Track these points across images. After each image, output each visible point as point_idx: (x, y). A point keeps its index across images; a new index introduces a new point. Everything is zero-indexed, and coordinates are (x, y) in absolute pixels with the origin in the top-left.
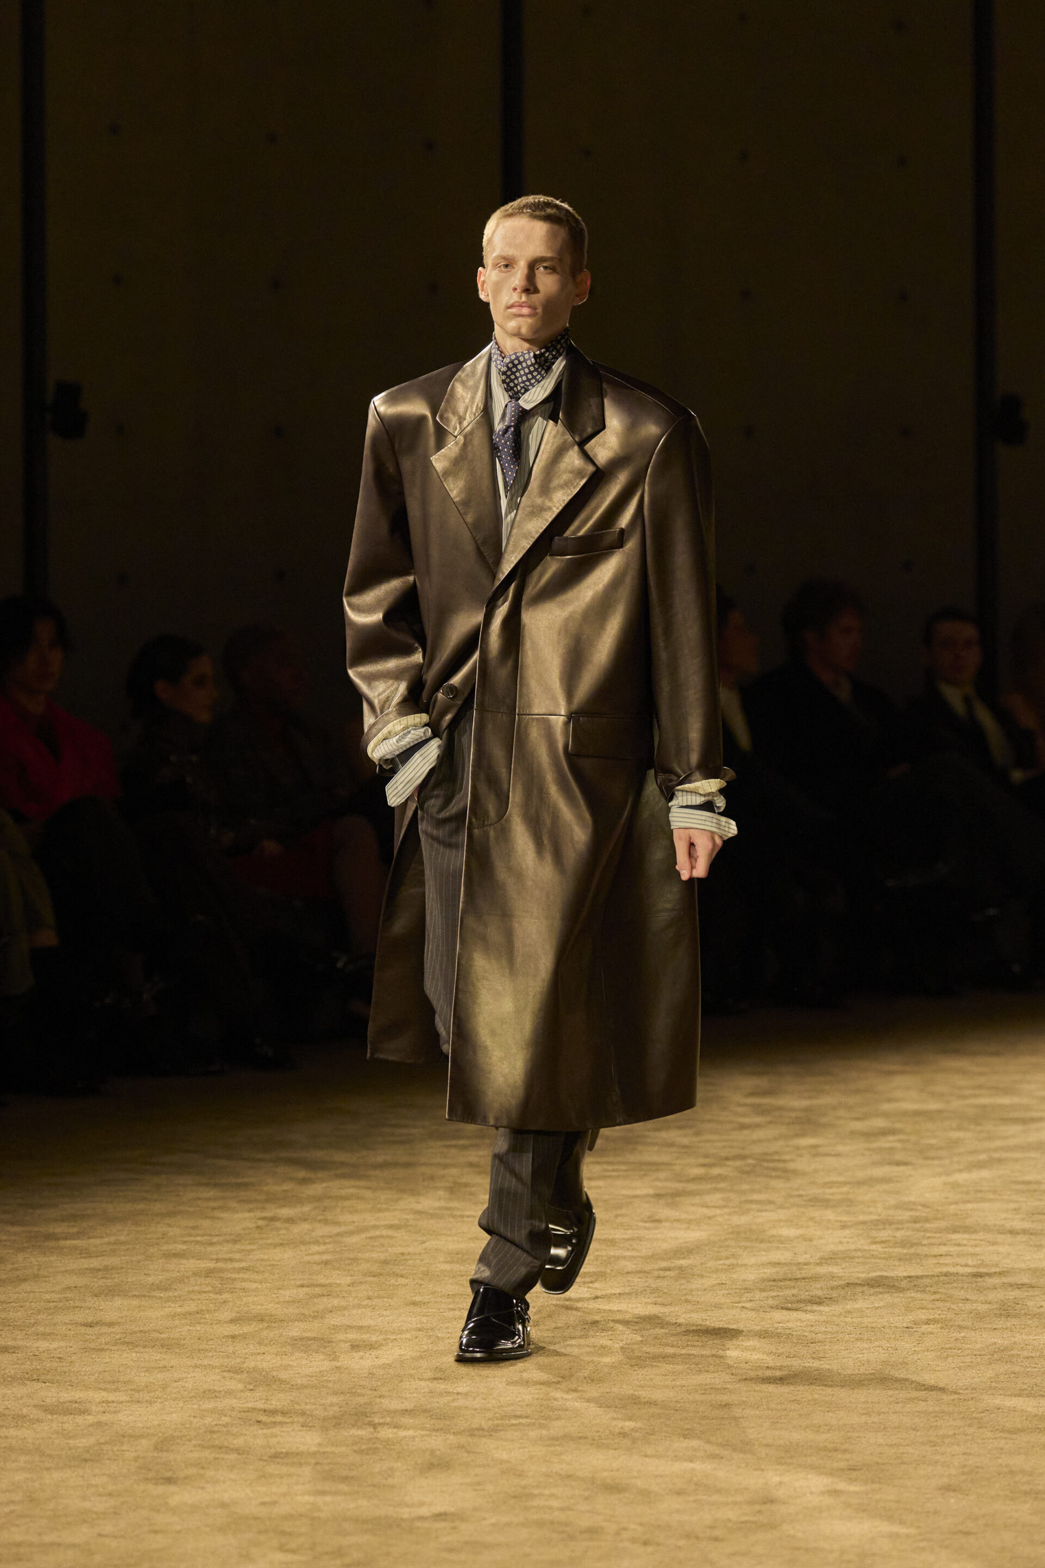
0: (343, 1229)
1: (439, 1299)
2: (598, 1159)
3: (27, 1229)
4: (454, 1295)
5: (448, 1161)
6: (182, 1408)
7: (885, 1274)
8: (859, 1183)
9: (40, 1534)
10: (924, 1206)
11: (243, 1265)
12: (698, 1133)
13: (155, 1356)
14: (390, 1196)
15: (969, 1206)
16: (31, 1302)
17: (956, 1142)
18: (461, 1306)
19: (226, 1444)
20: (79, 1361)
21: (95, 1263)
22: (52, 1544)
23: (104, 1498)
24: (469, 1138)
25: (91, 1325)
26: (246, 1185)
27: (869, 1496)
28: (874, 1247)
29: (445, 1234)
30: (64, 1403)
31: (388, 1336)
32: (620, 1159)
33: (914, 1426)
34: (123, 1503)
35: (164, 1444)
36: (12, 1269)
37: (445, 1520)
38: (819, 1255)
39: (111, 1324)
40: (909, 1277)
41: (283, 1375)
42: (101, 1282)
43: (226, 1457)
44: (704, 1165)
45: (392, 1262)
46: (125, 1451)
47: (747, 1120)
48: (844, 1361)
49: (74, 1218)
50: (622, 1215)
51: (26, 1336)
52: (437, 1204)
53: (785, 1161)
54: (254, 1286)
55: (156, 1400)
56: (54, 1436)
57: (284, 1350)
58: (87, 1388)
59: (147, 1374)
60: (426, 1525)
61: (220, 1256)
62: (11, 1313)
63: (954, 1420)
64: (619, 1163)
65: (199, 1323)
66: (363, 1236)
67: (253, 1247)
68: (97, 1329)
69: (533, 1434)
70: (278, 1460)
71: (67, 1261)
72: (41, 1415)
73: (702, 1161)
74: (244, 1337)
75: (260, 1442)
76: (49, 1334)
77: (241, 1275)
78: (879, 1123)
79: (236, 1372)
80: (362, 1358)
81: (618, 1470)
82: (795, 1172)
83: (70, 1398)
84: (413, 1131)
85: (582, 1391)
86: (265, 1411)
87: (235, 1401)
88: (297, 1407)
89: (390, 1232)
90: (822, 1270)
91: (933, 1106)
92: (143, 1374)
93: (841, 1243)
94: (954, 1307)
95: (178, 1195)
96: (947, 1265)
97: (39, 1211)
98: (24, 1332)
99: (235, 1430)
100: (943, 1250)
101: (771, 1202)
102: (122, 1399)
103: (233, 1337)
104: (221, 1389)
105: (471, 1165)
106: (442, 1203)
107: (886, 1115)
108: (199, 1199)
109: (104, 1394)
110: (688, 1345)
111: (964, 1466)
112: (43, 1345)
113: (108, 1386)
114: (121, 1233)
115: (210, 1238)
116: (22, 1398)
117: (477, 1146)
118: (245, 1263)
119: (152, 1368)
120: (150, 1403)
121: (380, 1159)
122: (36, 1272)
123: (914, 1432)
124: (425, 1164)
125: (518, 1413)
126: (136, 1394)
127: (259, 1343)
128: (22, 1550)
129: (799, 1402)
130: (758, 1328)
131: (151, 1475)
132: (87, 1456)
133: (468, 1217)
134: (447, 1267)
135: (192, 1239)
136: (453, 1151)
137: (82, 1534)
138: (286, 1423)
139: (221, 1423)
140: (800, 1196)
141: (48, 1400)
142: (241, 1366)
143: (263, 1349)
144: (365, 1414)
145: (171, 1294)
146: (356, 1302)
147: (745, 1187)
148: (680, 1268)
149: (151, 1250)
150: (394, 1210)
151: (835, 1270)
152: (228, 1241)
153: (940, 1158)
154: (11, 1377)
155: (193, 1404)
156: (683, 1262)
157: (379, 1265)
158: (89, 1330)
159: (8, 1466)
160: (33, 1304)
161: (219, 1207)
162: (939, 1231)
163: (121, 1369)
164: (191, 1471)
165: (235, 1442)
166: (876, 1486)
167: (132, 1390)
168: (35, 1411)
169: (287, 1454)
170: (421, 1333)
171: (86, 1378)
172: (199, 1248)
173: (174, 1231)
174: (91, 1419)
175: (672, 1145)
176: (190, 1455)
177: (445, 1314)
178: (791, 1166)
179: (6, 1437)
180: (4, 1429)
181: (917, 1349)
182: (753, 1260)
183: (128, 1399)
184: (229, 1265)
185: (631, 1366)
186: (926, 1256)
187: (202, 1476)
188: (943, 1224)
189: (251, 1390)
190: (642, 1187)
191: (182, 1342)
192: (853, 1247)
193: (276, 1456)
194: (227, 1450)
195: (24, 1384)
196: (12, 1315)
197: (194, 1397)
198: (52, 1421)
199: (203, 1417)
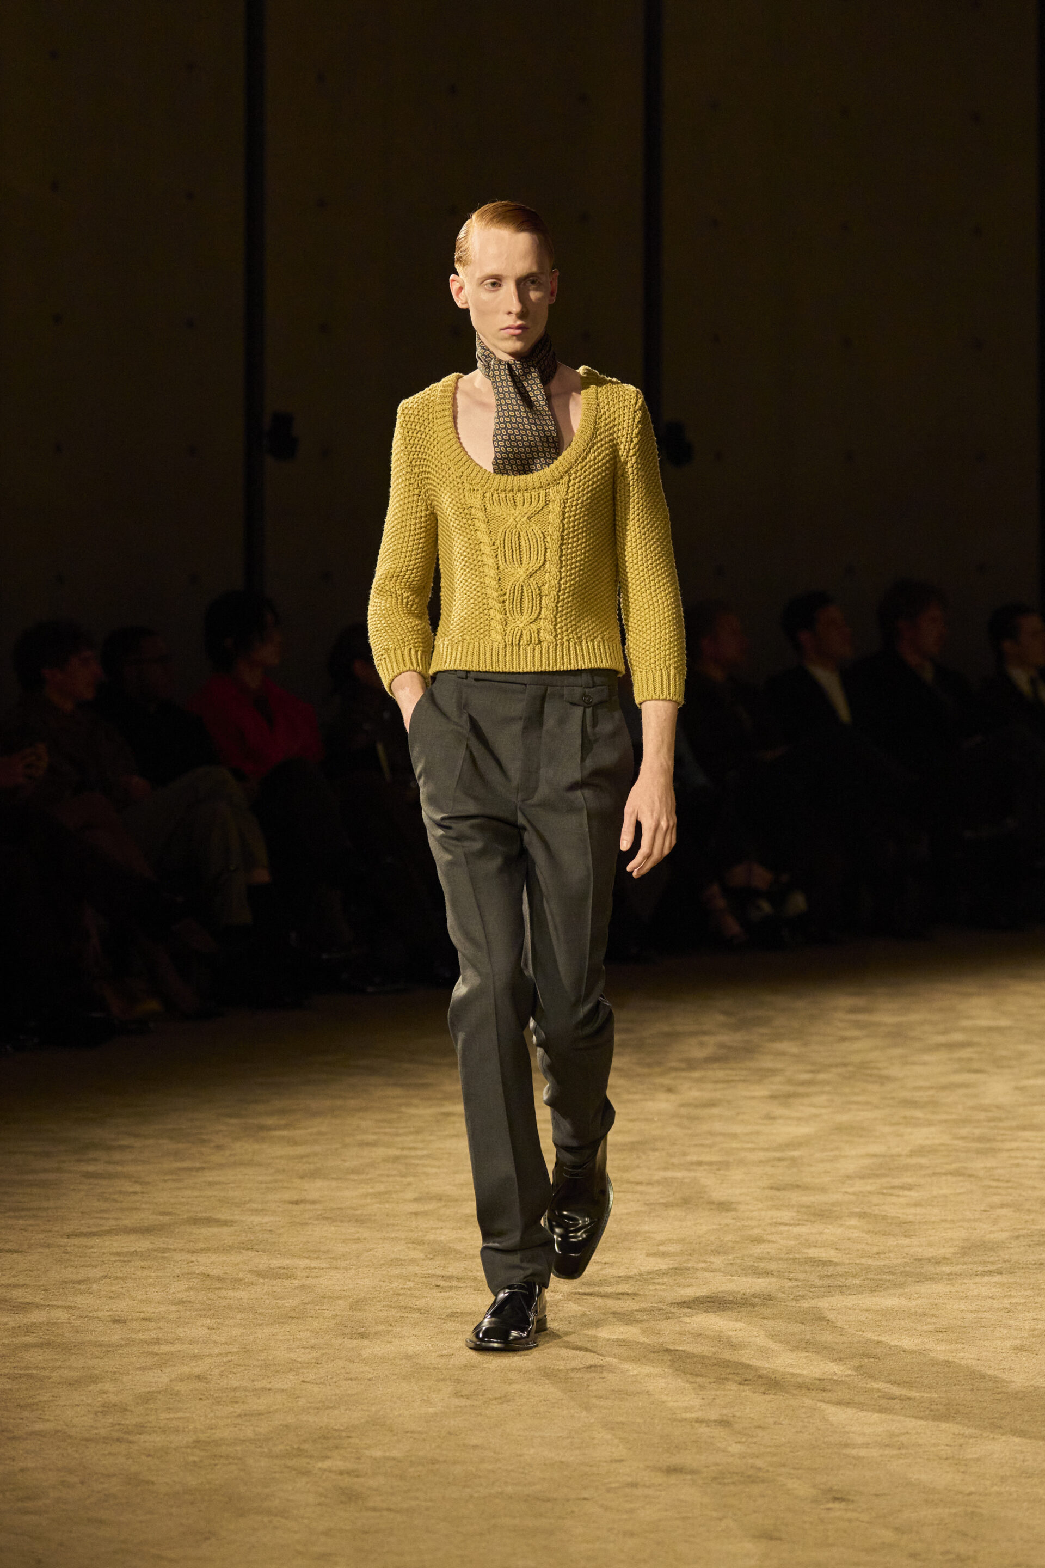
6: (373, 1274)
7: (965, 1165)
8: (944, 1088)
9: (253, 1381)
10: (998, 1107)
11: (425, 1152)
12: (806, 1045)
13: (351, 1230)
15: (1036, 1108)
16: (247, 1183)
17: (1022, 1055)
19: (410, 1304)
20: (287, 1233)
21: (301, 1150)
22: (263, 1389)
23: (307, 1351)
25: (297, 1203)
26: (425, 1086)
27: (954, 1354)
28: (956, 1142)
30: (274, 1269)
33: (991, 1295)
34: (323, 1355)
35: (357, 1305)
36: (230, 1155)
37: (595, 1372)
38: (909, 1148)
39: (314, 1202)
40: (986, 1168)
41: (459, 1247)
42: (306, 1167)
43: (410, 1316)
44: (812, 1072)
46: (325, 1310)
47: (848, 1034)
48: (932, 1238)
49: (282, 1112)
50: (742, 1113)
51: (243, 1212)
53: (879, 1069)
54: (434, 1170)
55: (351, 1267)
56: (265, 1297)
58: (294, 1256)
59: (344, 1245)
60: (579, 1375)
61: (405, 1145)
63: (1025, 1290)
65: (388, 1202)
67: (432, 1138)
68: (302, 1206)
70: (453, 1319)
72: (254, 1279)
73: (809, 1067)
74: (425, 1213)
75: (438, 1303)
76: (262, 1210)
77: (421, 1162)
78: (958, 1037)
79: (419, 1244)
82: (888, 1078)
83: (279, 1265)
86: (443, 1277)
87: (417, 1268)
90: (913, 1161)
91: (1004, 1022)
92: (340, 1245)
93: (927, 1138)
94: (1024, 1193)
96: (1016, 1158)
98: (241, 1209)
99: (417, 1293)
100: (1014, 1145)
101: (867, 1103)
102: (322, 1266)
103: (416, 1214)
104: (406, 1258)
107: (964, 1029)
109: (307, 1261)
110: (799, 1224)
111: (1034, 1330)
112: (257, 1219)
113: (311, 1255)
114: (322, 1125)
116: (238, 1264)
119: (348, 1239)
120: (346, 1269)
123: (990, 1301)
126: (335, 1262)
127: (438, 1219)
128: (238, 1394)
129: (893, 1274)
130: (857, 1210)
131: (347, 1330)
132: (292, 1314)
135: (382, 1130)
137: (288, 1381)
139: (406, 1286)
140: (893, 1098)
141: (260, 1266)
142: (423, 1238)
143: (440, 1224)
145: (363, 1177)
147: (847, 1090)
148: (793, 1159)
149: (348, 1140)
151: (923, 1161)
152: (411, 1133)
153: (1009, 1067)
154: (229, 1246)
155: (383, 1271)
156: (796, 1154)
158: (295, 1207)
159: (227, 1323)
162: (1011, 1128)
163: (322, 1240)
164: (381, 1327)
165: (417, 1303)
166: (959, 1346)
168: (249, 1275)
171: (292, 1247)
173: (364, 1124)
174: (296, 1283)
175: (783, 1054)
176: (380, 1314)
178: (885, 1072)
179: (225, 1298)
180: (223, 1291)
181: (993, 1229)
182: (853, 1152)
183: (328, 1266)
184: (413, 1153)
186: (1000, 1150)
187: (389, 1331)
188: (1014, 1123)
189: (431, 1259)
190: (761, 1091)
191: (373, 1218)
192: (937, 1141)
194: (411, 1309)
195: (241, 1252)
196: (231, 1194)
197: (383, 1264)
198: (264, 1284)
199: (391, 1282)
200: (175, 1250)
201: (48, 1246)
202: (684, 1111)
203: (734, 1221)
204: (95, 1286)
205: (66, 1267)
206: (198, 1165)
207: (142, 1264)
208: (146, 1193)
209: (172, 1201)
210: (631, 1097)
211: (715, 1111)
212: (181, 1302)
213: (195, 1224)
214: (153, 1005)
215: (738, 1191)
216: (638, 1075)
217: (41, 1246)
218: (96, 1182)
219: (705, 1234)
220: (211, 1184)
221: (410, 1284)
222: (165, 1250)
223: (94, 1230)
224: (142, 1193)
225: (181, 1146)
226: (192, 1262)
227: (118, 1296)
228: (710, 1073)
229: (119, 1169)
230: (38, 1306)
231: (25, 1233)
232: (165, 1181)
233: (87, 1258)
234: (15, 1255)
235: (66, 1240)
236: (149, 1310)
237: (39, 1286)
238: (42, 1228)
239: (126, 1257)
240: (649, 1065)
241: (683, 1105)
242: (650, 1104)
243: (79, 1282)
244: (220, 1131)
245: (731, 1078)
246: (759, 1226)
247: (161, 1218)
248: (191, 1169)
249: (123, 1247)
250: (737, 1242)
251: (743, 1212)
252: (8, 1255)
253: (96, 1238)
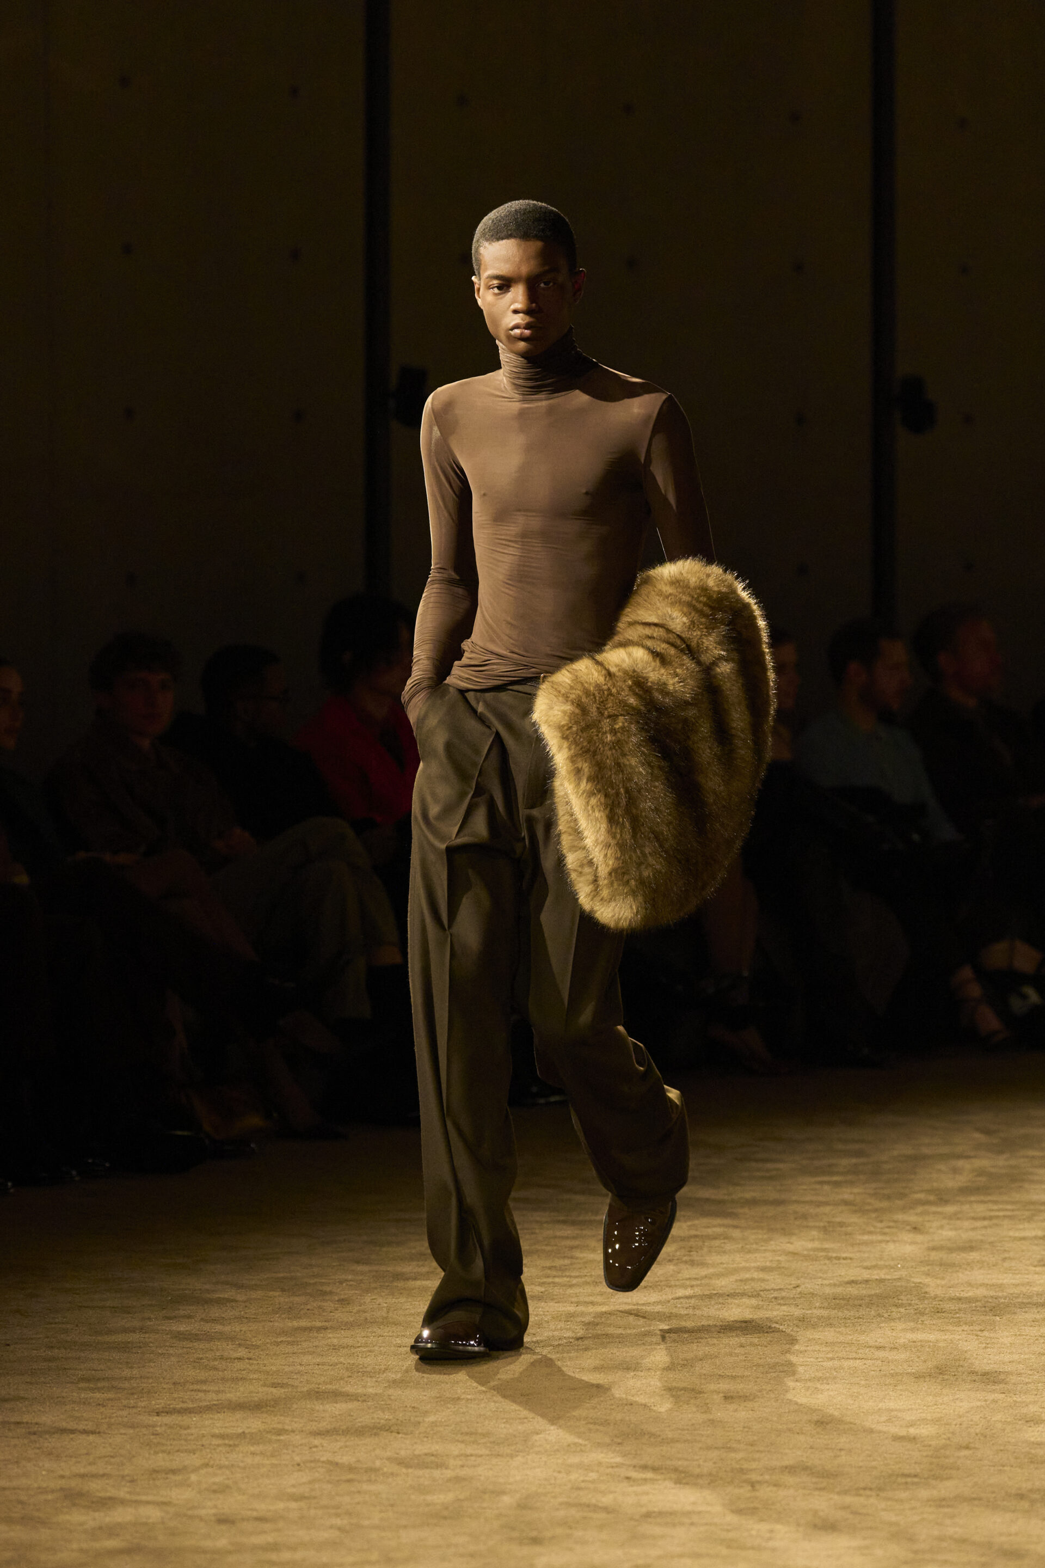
0: (711, 1270)
1: (817, 1348)
2: (982, 1198)
3: (376, 1268)
4: (833, 1344)
5: (821, 1199)
6: (545, 1462)
14: (760, 1236)
16: (381, 1347)
18: (840, 1355)
19: (594, 1501)
20: (434, 1410)
24: (842, 1174)
29: (821, 1278)
30: (419, 1456)
31: (764, 1387)
32: (1005, 1198)
35: (527, 1502)
36: (359, 1312)
43: (594, 1516)
45: (765, 1307)
46: (485, 1508)
50: (1010, 1258)
51: (377, 1383)
52: (810, 1245)
55: (517, 1453)
56: (410, 1491)
57: (652, 1400)
58: (444, 1439)
59: (508, 1426)
61: (581, 1299)
62: (360, 1359)
64: (1007, 1202)
66: (733, 1278)
69: (924, 1493)
70: (650, 1520)
71: (417, 1303)
72: (395, 1468)
75: (631, 1500)
80: (736, 1410)
81: (1016, 1534)
83: (426, 1451)
84: (781, 1166)
85: (975, 1448)
88: (669, 1462)
89: (761, 1275)
92: (503, 1425)
95: (535, 1233)
97: (384, 1249)
98: (374, 1379)
99: (603, 1487)
102: (480, 1452)
105: (846, 1203)
106: (816, 1244)
108: (555, 1237)
109: (462, 1446)
113: (466, 1438)
115: (568, 1279)
116: (374, 1449)
117: (852, 1183)
118: (607, 1307)
119: (513, 1419)
120: (512, 1456)
121: (748, 1195)
122: (385, 1315)
124: (797, 1202)
125: (906, 1472)
126: (496, 1447)
131: (515, 1534)
132: (445, 1513)
133: (845, 1259)
134: (825, 1313)
135: (550, 1280)
136: (826, 1187)
138: (657, 1480)
139: (587, 1478)
141: (403, 1453)
142: (608, 1418)
144: (742, 1471)
146: (727, 1350)
150: (765, 1250)
152: (587, 1283)
154: (362, 1427)
155: (558, 1458)
157: (751, 1310)
160: (382, 1348)
161: (577, 1247)
163: (479, 1420)
164: (559, 1531)
165: (603, 1500)
167: (494, 1442)
168: (388, 1464)
169: (661, 1514)
170: (798, 1384)
171: (442, 1429)
172: (558, 1290)
176: (557, 1513)
177: (824, 1364)
179: (359, 1492)
180: (357, 1483)
183: (487, 1452)
185: (1027, 1421)
187: (570, 1536)
189: (619, 1444)
190: (1033, 1230)
193: (648, 1515)
194: (596, 1508)
195: (376, 1434)
196: (361, 1361)
197: (558, 1450)
198: (407, 1475)
199: (568, 1473)
200: (293, 1431)
201: (132, 1427)
202: (934, 1255)
203: (1003, 1396)
204: (193, 1477)
205: (156, 1453)
206: (318, 1324)
207: (252, 1449)
208: (255, 1359)
209: (287, 1369)
210: (866, 1237)
211: (974, 1255)
212: (302, 1498)
213: (317, 1399)
214: (255, 1121)
215: (1007, 1358)
216: (876, 1210)
217: (126, 1426)
218: (191, 1345)
219: (968, 1412)
220: (335, 1348)
221: (593, 1475)
222: (280, 1432)
223: (191, 1405)
224: (250, 1359)
225: (297, 1299)
226: (316, 1447)
227: (221, 1490)
228: (966, 1207)
229: (219, 1328)
230: (123, 1502)
231: (102, 1409)
232: (278, 1344)
233: (183, 1442)
234: (91, 1438)
235: (155, 1418)
236: (262, 1507)
237: (123, 1477)
238: (125, 1402)
239: (233, 1440)
240: (888, 1198)
241: (934, 1249)
242: (891, 1246)
243: (174, 1472)
244: (346, 1280)
245: (993, 1214)
246: (1035, 1402)
247: (274, 1390)
248: (310, 1329)
249: (226, 1427)
250: (1009, 1423)
251: (1015, 1384)
252: (84, 1436)
253: (193, 1415)
